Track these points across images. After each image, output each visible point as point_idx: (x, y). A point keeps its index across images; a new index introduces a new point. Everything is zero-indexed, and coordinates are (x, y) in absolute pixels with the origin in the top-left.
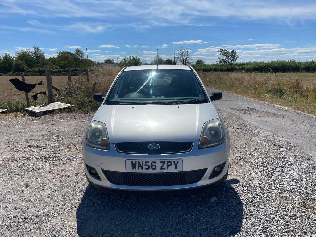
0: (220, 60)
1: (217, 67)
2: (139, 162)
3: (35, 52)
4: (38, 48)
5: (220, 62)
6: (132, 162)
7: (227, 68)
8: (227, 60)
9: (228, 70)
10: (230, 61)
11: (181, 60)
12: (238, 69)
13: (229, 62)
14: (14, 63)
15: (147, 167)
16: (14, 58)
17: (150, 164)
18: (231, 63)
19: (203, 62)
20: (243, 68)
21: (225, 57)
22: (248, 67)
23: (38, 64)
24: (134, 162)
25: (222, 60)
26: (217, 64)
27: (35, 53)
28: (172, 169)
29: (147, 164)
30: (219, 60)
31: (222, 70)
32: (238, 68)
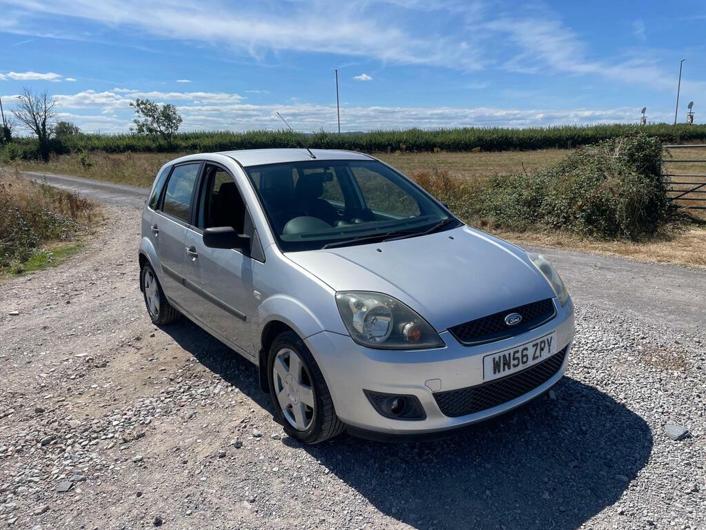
0: (138, 125)
1: (134, 143)
2: (504, 356)
5: (141, 130)
6: (494, 359)
7: (160, 145)
8: (155, 125)
9: (161, 149)
10: (163, 128)
11: (27, 122)
12: (186, 148)
13: (161, 131)
15: (516, 362)
17: (519, 355)
18: (166, 132)
19: (77, 130)
20: (197, 146)
21: (150, 119)
22: (207, 142)
24: (497, 359)
25: (143, 125)
26: (133, 137)
29: (516, 355)
30: (135, 126)
31: (148, 150)
32: (184, 144)
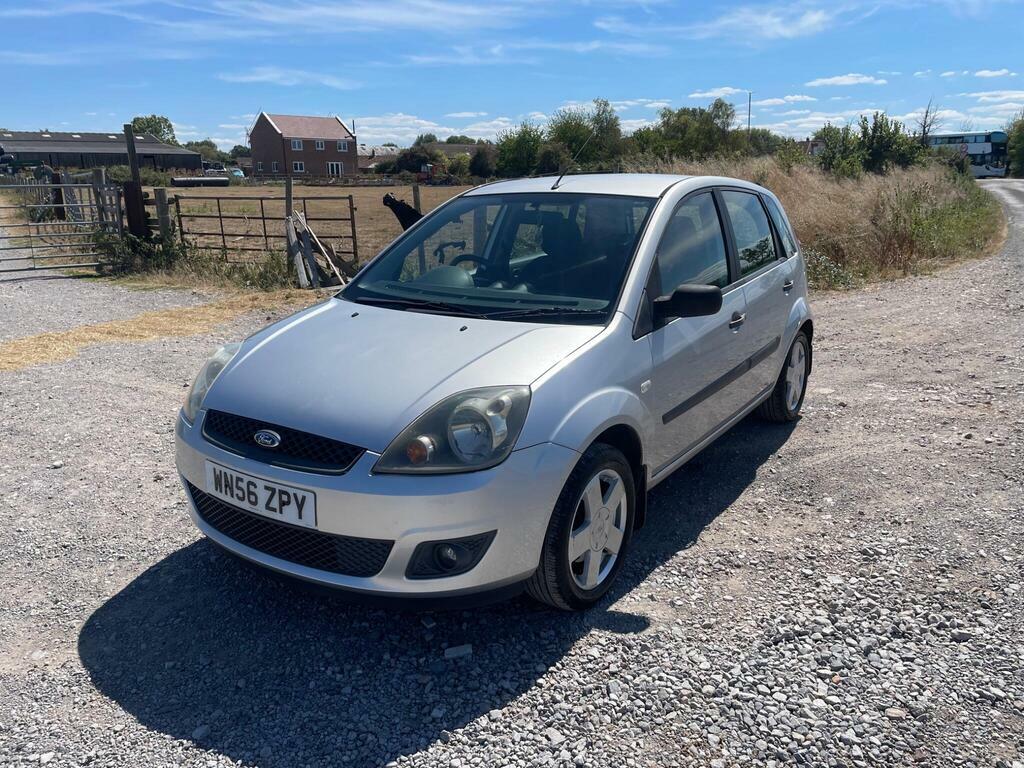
3: (598, 115)
4: (606, 104)
14: (540, 151)
15: (240, 493)
16: (542, 134)
17: (244, 486)
23: (600, 153)
27: (597, 120)
28: (289, 516)
29: (239, 485)
